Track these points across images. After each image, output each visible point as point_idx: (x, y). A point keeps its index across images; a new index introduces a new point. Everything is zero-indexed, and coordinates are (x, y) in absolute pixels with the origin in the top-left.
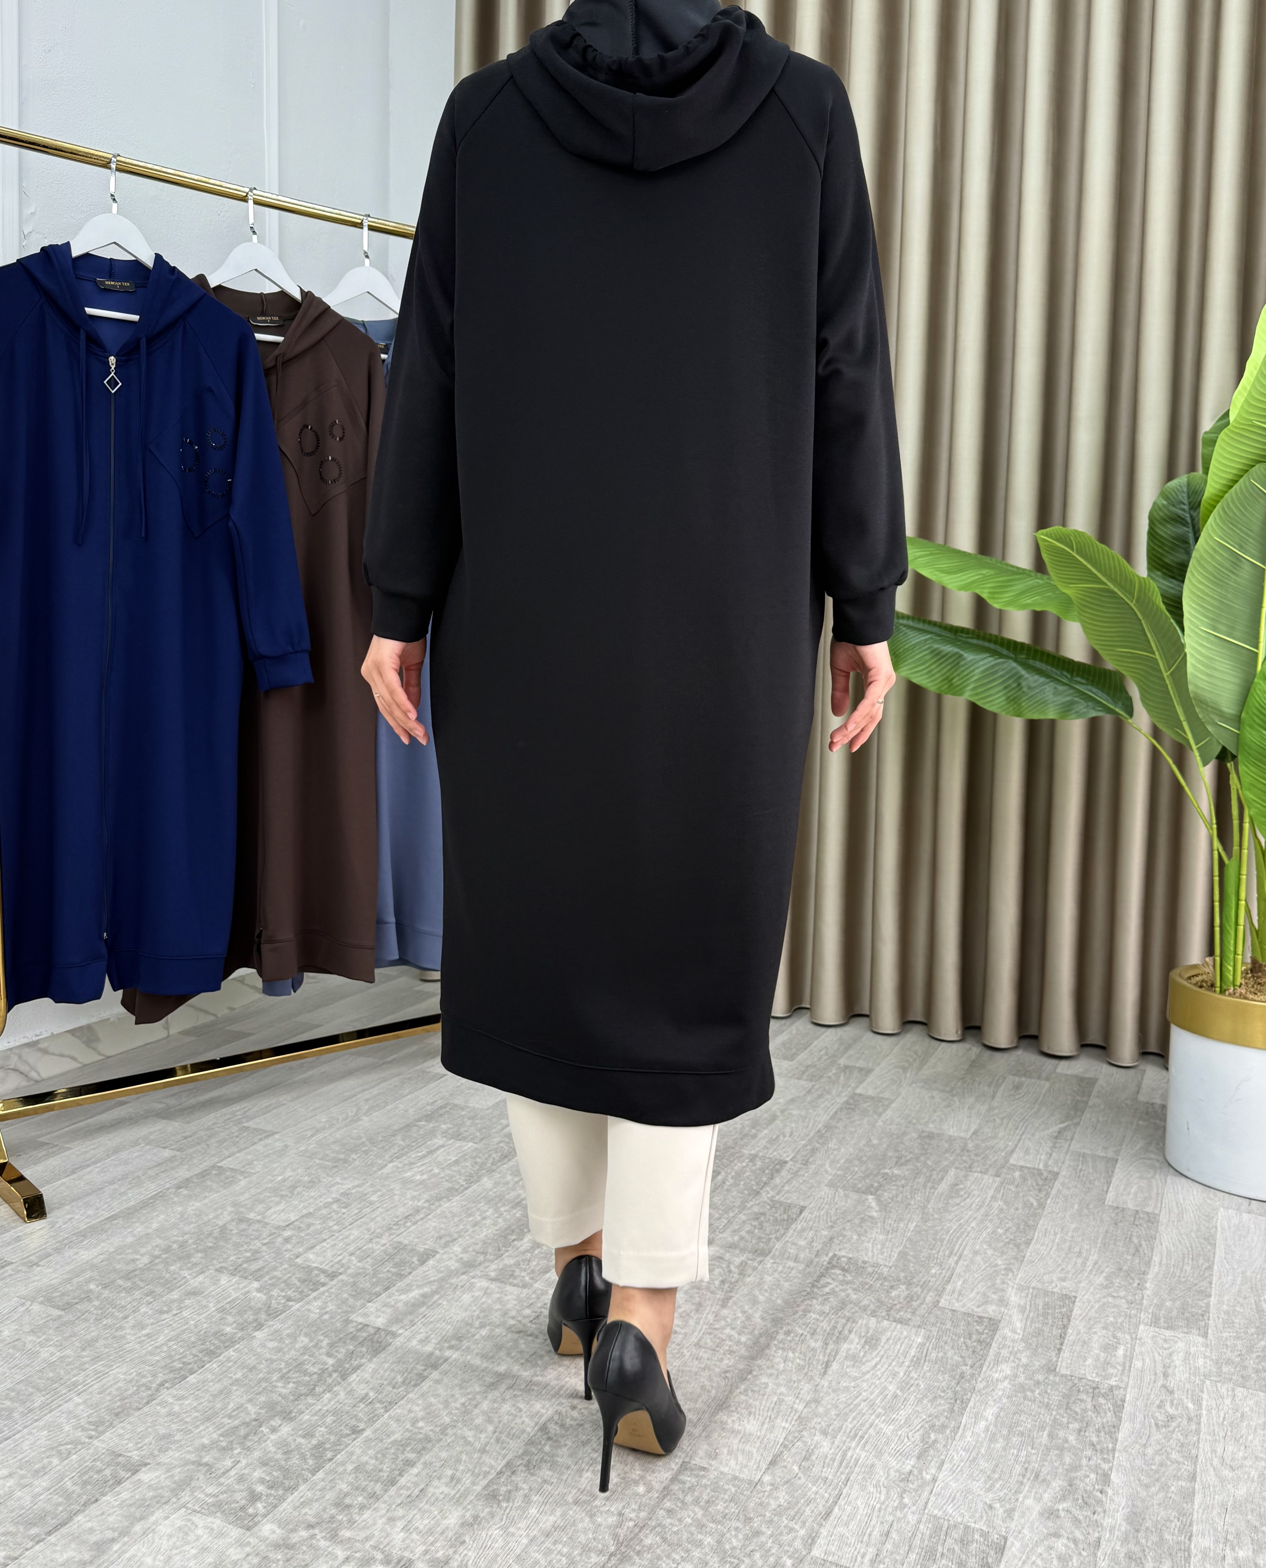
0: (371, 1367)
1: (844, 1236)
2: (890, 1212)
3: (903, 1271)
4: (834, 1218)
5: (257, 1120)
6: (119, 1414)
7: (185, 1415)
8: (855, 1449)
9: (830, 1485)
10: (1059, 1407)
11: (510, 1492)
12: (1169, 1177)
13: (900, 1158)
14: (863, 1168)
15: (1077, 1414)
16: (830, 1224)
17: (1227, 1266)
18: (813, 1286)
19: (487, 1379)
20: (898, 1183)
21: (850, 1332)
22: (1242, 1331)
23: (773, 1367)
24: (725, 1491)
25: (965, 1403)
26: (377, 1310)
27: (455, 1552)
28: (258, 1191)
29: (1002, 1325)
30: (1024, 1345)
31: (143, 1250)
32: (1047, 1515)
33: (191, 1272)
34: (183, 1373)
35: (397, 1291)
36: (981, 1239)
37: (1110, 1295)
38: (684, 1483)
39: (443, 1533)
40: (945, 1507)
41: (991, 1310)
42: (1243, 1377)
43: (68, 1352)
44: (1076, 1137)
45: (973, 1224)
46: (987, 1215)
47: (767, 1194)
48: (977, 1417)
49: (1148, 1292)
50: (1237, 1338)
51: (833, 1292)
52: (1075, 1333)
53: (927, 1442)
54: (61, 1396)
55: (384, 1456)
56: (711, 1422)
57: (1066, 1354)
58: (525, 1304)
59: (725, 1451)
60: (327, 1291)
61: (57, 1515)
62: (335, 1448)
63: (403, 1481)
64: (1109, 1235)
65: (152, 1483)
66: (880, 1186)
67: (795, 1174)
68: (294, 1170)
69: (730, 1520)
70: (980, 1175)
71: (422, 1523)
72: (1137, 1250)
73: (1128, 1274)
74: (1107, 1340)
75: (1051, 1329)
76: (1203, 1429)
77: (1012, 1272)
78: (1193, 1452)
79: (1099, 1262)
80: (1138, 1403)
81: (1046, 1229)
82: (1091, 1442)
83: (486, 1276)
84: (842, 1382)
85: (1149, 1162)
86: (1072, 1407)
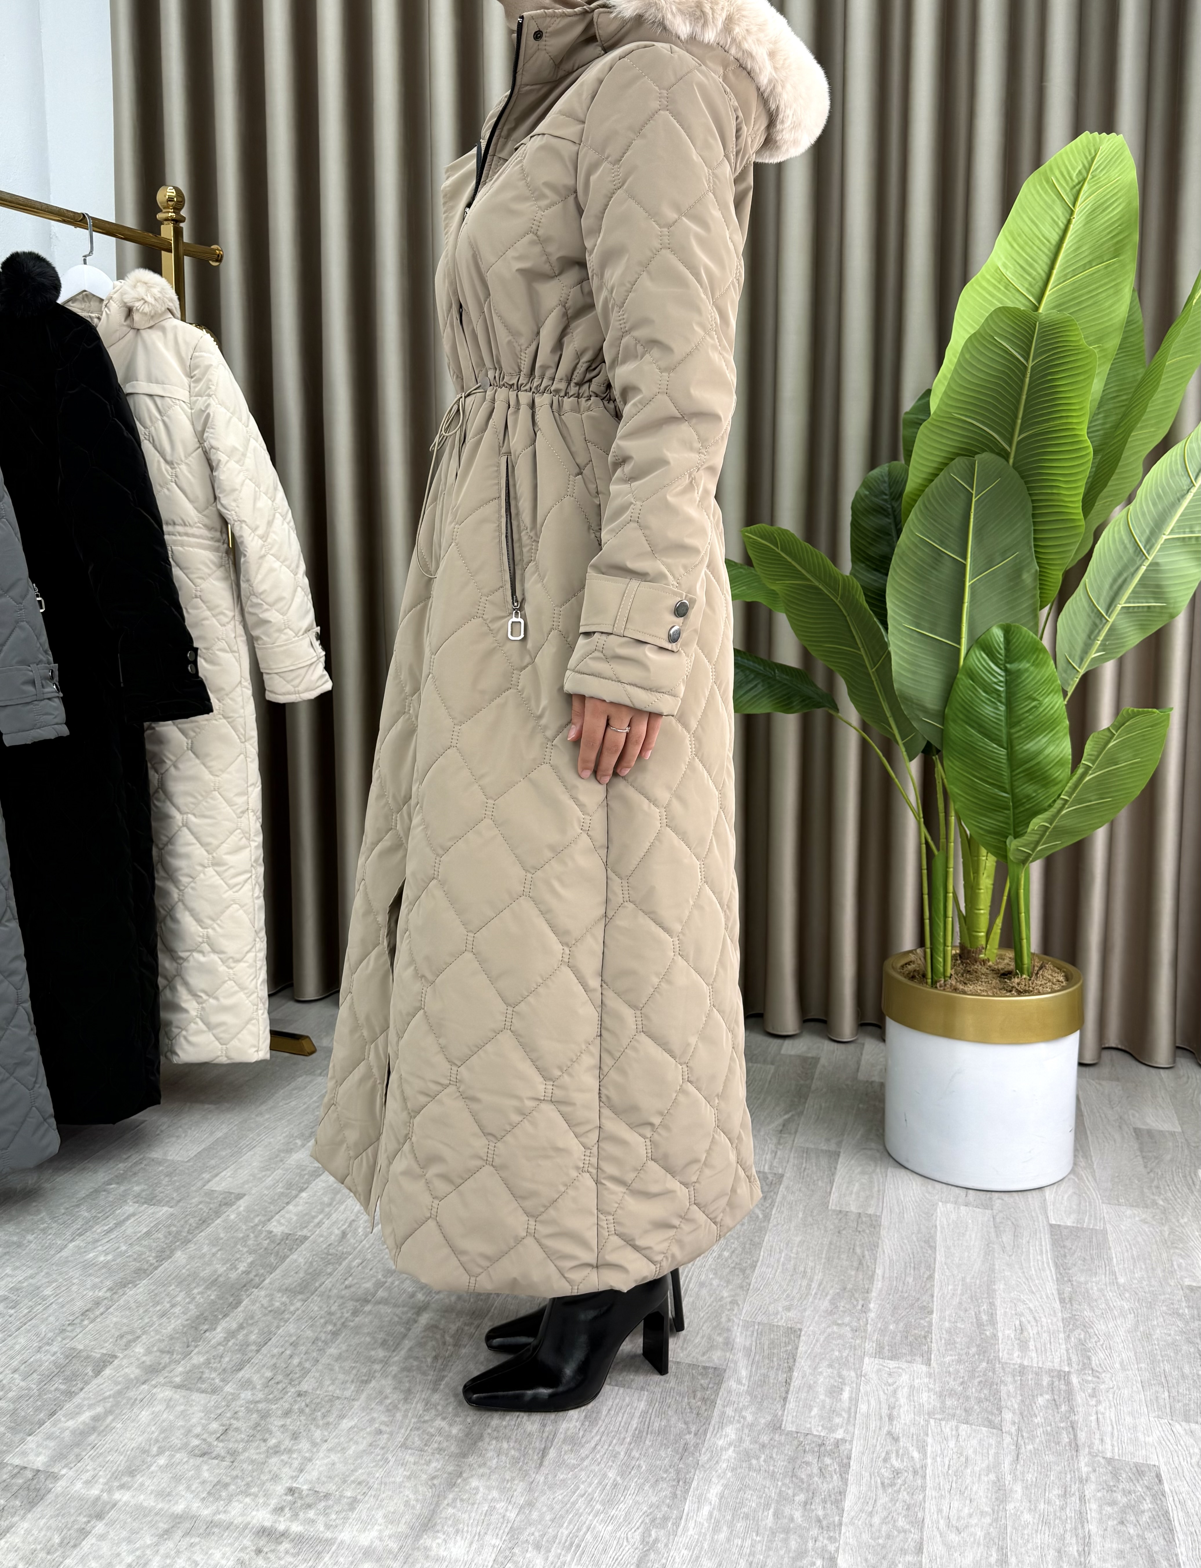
0: (24, 1527)
10: (784, 1475)
12: (888, 1169)
15: (803, 1483)
17: (948, 1273)
22: (964, 1351)
23: (485, 1464)
25: (688, 1483)
26: (37, 1447)
29: (726, 1376)
30: (749, 1398)
35: (65, 1416)
37: (835, 1323)
41: (716, 1357)
42: (966, 1410)
44: (800, 1129)
48: (701, 1500)
49: (872, 1315)
50: (959, 1361)
52: (800, 1378)
53: (648, 1543)
56: (413, 1549)
57: (791, 1404)
58: (212, 1416)
64: (833, 1247)
72: (860, 1263)
73: (852, 1294)
74: (832, 1381)
75: (777, 1375)
76: (929, 1483)
77: (738, 1305)
78: (920, 1515)
79: (825, 1282)
80: (864, 1458)
81: (772, 1246)
82: (817, 1517)
83: (171, 1382)
84: (559, 1474)
85: (869, 1153)
86: (798, 1474)
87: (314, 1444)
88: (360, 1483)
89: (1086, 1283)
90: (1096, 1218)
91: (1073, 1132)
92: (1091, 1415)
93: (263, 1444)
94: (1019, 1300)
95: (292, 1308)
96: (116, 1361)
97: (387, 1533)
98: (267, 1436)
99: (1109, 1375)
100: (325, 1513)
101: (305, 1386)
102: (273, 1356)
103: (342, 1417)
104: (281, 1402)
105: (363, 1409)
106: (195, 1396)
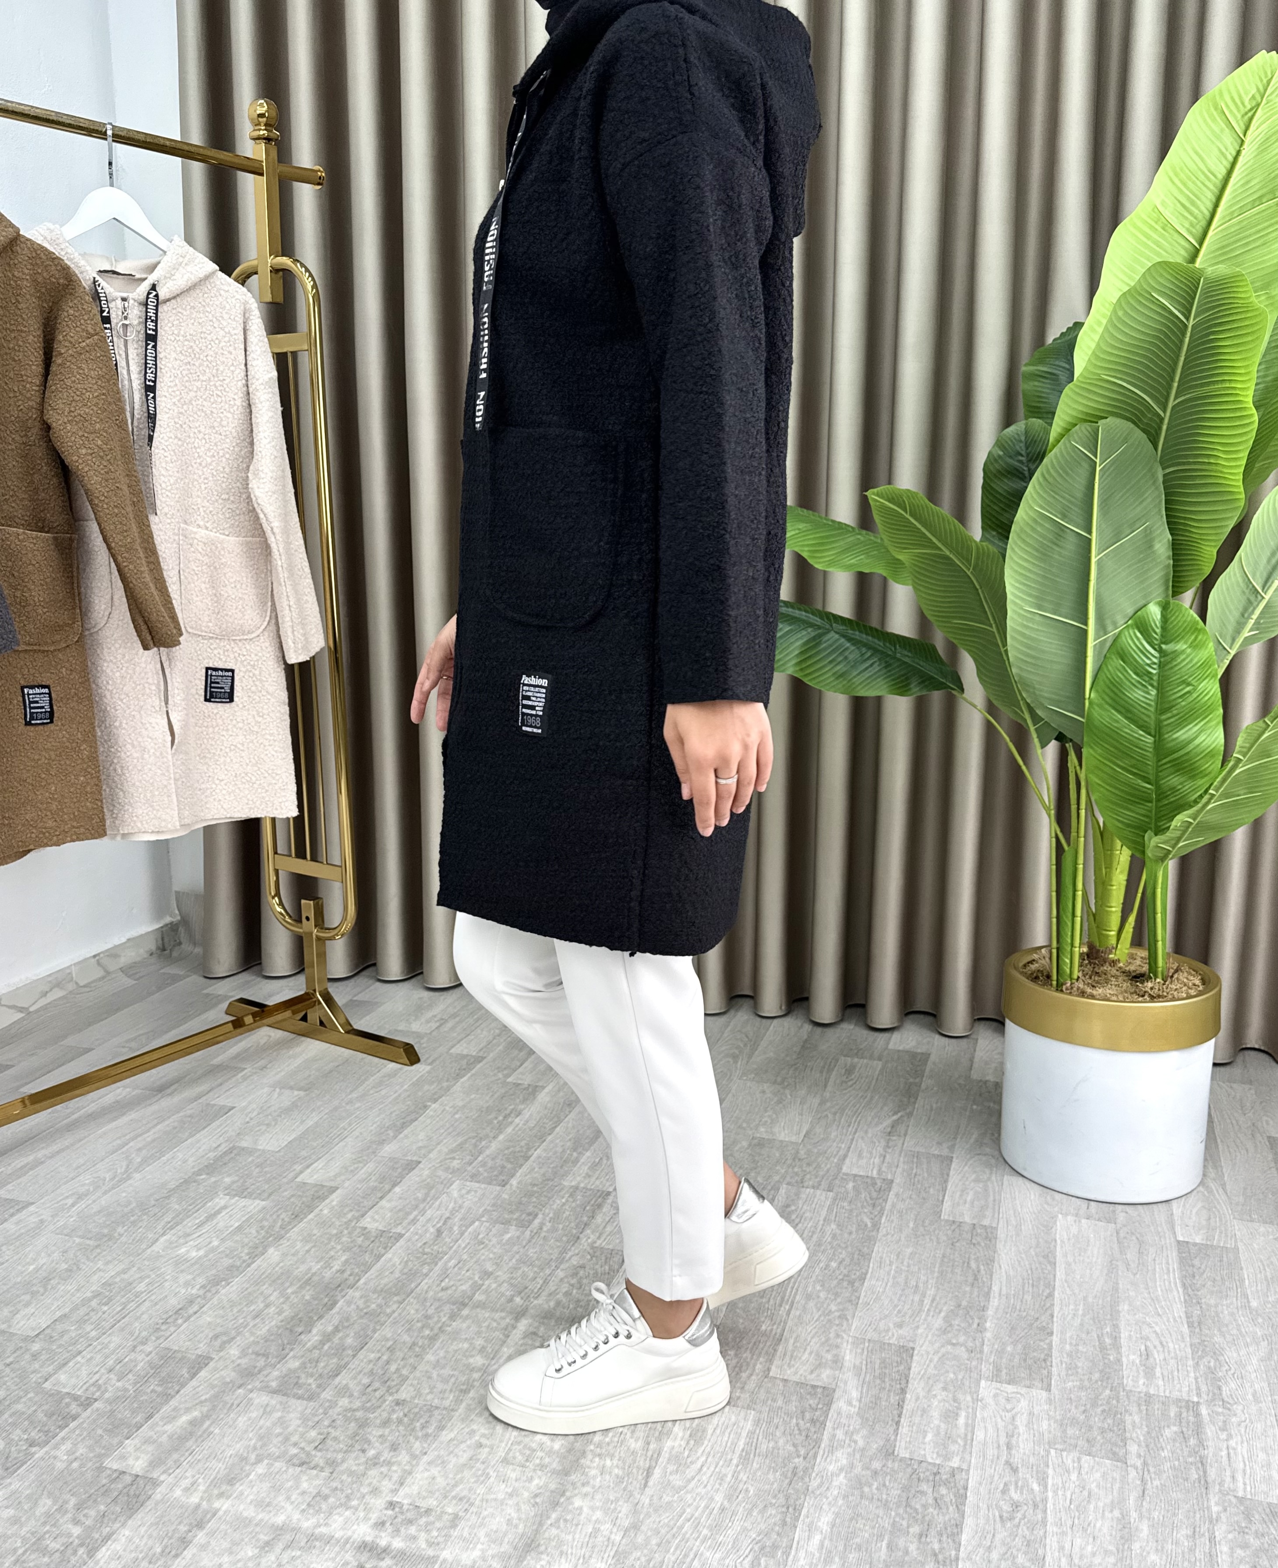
0: (125, 1534)
10: (899, 1505)
12: (1006, 1177)
15: (917, 1513)
17: (1069, 1292)
19: (262, 1536)
22: (1086, 1377)
23: (589, 1483)
25: (797, 1510)
26: (136, 1451)
29: (836, 1395)
30: (860, 1421)
35: (162, 1419)
37: (949, 1342)
41: (825, 1376)
42: (1088, 1441)
44: (911, 1132)
47: (588, 1240)
48: (811, 1528)
49: (988, 1335)
50: (1081, 1388)
52: (914, 1399)
57: (904, 1430)
58: (310, 1423)
60: (78, 1427)
64: (947, 1260)
68: (50, 1255)
70: (813, 1189)
72: (976, 1279)
73: (967, 1312)
74: (947, 1405)
75: (889, 1396)
76: (1050, 1518)
77: (848, 1320)
78: (1040, 1552)
79: (938, 1298)
80: (981, 1489)
81: (881, 1258)
82: (933, 1550)
83: (267, 1387)
84: (665, 1496)
85: (984, 1158)
86: (913, 1504)
87: (414, 1457)
88: (461, 1499)
89: (1216, 1306)
90: (1226, 1236)
91: (1204, 1143)
92: (1221, 1450)
93: (361, 1454)
94: (1144, 1323)
95: (388, 1311)
96: (212, 1364)
97: (490, 1552)
98: (366, 1446)
99: (1240, 1407)
100: (427, 1529)
101: (404, 1394)
102: (370, 1361)
103: (441, 1428)
104: (379, 1410)
105: (463, 1420)
106: (293, 1402)
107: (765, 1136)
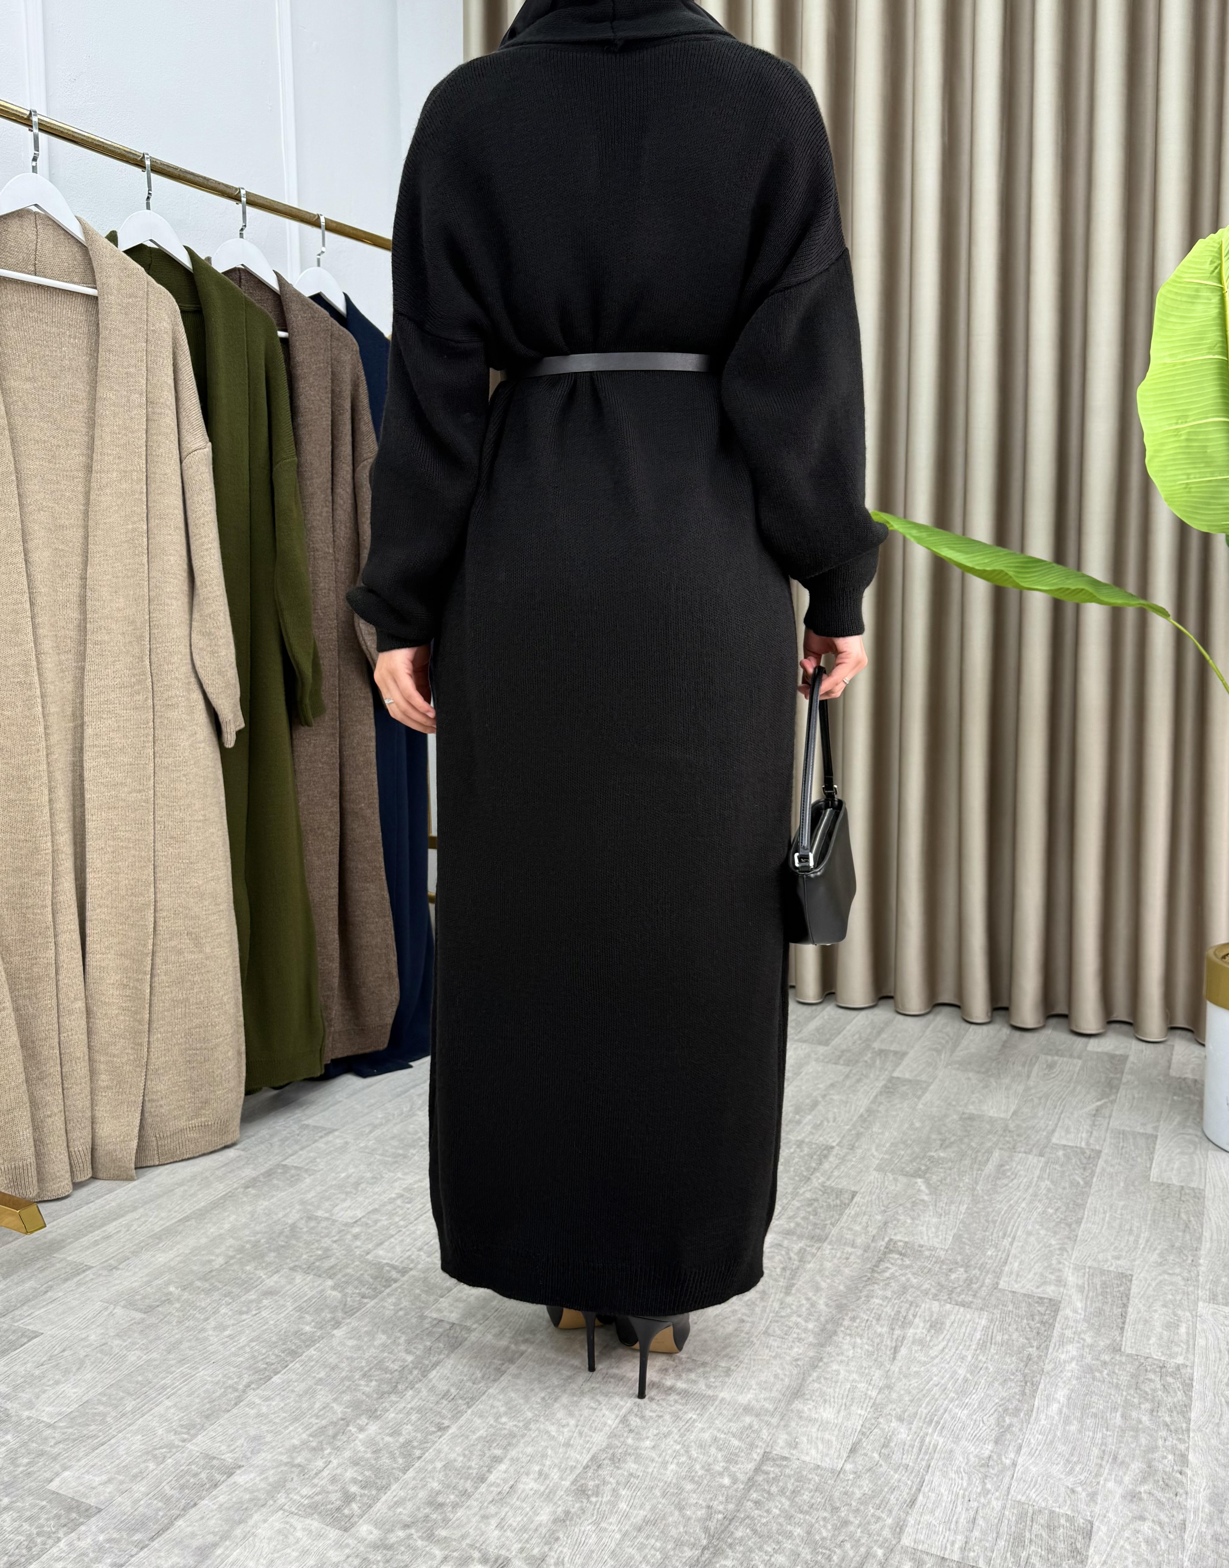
0: (450, 1362)
1: (898, 1221)
2: (941, 1195)
3: (960, 1253)
4: (885, 1203)
5: (316, 1118)
6: (209, 1416)
7: (273, 1416)
8: (932, 1435)
9: (911, 1473)
10: (1129, 1387)
11: (598, 1486)
12: (1210, 1152)
13: (943, 1141)
14: (909, 1151)
15: (1147, 1395)
16: (883, 1208)
18: (873, 1271)
20: (945, 1166)
21: (915, 1316)
23: (842, 1354)
24: (810, 1480)
25: (1035, 1385)
26: (450, 1306)
27: (550, 1549)
28: (324, 1188)
29: (1062, 1306)
30: (1086, 1325)
31: (218, 1251)
32: (1129, 1498)
33: (266, 1271)
34: (267, 1374)
36: (1033, 1219)
37: (1165, 1272)
38: (767, 1473)
39: (536, 1530)
40: (1028, 1492)
41: (1050, 1291)
43: (155, 1355)
44: (1114, 1114)
45: (1023, 1205)
46: (1035, 1195)
47: (817, 1180)
48: (1049, 1399)
49: (1202, 1269)
51: (893, 1277)
52: (1136, 1312)
53: (1003, 1426)
54: (152, 1399)
55: (471, 1452)
56: (788, 1411)
57: (1129, 1333)
59: (805, 1439)
60: (400, 1287)
61: (158, 1520)
62: (422, 1446)
63: (492, 1478)
64: (1158, 1212)
65: (248, 1485)
66: (928, 1169)
67: (843, 1160)
68: (356, 1167)
69: (817, 1510)
70: (1024, 1155)
71: (515, 1521)
72: (1187, 1226)
73: (1180, 1251)
74: (1168, 1318)
75: (1112, 1309)
77: (1068, 1252)
79: (1152, 1239)
80: (1206, 1381)
81: (1096, 1207)
82: (1165, 1422)
84: (912, 1367)
85: (1188, 1137)
86: (1143, 1387)
88: (731, 1358)
97: (762, 1396)
100: (705, 1375)
107: (974, 1112)
